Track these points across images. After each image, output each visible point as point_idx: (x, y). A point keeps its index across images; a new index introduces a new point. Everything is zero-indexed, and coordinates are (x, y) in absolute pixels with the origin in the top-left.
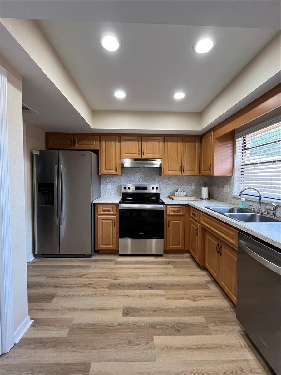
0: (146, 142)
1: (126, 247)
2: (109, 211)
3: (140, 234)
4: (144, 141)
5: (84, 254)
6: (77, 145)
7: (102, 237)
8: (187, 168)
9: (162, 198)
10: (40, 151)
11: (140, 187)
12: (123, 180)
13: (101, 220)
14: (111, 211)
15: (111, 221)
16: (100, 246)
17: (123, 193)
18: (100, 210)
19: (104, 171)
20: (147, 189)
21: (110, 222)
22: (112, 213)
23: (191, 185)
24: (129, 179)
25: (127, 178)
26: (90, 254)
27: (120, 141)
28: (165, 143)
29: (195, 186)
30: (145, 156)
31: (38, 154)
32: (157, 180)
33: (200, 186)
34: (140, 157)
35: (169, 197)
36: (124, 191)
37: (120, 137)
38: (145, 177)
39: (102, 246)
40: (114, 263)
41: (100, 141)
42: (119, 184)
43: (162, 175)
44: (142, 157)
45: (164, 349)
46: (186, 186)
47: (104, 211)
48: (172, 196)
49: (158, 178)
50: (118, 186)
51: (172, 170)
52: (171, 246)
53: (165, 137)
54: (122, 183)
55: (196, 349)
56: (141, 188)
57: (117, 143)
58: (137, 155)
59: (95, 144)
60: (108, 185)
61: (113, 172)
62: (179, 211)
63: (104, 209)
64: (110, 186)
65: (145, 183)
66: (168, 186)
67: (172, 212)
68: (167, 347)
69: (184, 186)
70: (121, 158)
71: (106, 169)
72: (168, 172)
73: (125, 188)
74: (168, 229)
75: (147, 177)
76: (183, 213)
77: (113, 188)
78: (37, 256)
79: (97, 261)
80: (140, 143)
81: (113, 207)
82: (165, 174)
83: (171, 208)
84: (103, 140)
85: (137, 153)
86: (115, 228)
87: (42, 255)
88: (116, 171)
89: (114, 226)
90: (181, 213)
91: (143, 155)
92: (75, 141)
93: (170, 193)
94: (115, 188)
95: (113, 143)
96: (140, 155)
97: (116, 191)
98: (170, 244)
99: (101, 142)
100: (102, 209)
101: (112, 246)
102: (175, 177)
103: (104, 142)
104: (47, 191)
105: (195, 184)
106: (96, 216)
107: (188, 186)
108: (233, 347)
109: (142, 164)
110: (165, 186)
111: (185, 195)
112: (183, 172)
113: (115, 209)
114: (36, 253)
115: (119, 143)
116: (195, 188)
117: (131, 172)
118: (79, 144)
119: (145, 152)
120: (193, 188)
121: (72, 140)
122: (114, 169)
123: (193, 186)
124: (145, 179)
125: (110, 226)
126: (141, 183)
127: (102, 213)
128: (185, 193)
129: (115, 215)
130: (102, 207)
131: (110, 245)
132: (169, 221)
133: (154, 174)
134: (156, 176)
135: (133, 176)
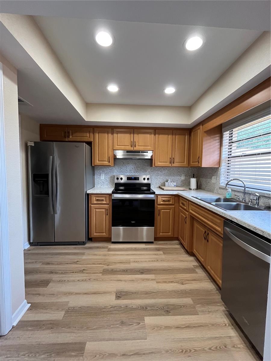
0: (138, 134)
1: (118, 235)
2: (102, 200)
3: (132, 222)
4: (136, 134)
5: (79, 242)
6: (71, 137)
7: (96, 226)
8: (177, 160)
9: (153, 188)
10: (35, 143)
11: (132, 177)
12: (115, 171)
13: (94, 209)
14: (104, 201)
15: (104, 210)
16: (93, 234)
17: (115, 184)
18: (94, 200)
19: (97, 162)
20: (139, 180)
21: (103, 211)
22: (105, 202)
23: (181, 176)
24: (121, 170)
25: (120, 169)
26: (84, 242)
27: (113, 134)
29: (184, 177)
30: (137, 148)
31: (33, 145)
33: (189, 177)
34: (132, 149)
35: (160, 187)
36: (116, 181)
37: (113, 129)
38: (136, 168)
39: (95, 234)
40: (107, 250)
41: (93, 133)
42: (112, 174)
43: (153, 166)
44: (134, 149)
45: (154, 328)
46: (176, 177)
47: (97, 200)
48: (162, 186)
49: (149, 169)
50: (111, 177)
51: (163, 161)
52: (161, 234)
53: (156, 130)
54: (115, 174)
55: (185, 327)
56: (133, 179)
57: (110, 135)
58: (129, 147)
59: (88, 136)
60: (101, 176)
61: (106, 163)
62: (169, 201)
63: (97, 198)
64: (103, 177)
65: (136, 174)
66: (159, 177)
67: (162, 202)
68: (157, 327)
69: (173, 177)
70: (114, 150)
71: (99, 160)
72: (159, 163)
73: (118, 179)
74: (159, 217)
75: (139, 168)
76: (172, 202)
77: (106, 178)
78: (32, 244)
79: (90, 248)
80: (132, 135)
81: (106, 197)
82: (156, 165)
83: (161, 197)
84: (96, 133)
85: (130, 145)
86: (108, 216)
87: (38, 243)
88: (109, 162)
89: (107, 215)
90: (171, 203)
91: (135, 147)
92: (69, 132)
93: (160, 184)
94: (108, 178)
95: (106, 135)
96: (132, 147)
97: (109, 181)
98: (160, 232)
99: (95, 134)
100: (96, 199)
101: (105, 234)
102: (166, 168)
103: (97, 135)
104: (42, 182)
105: (184, 175)
106: (90, 205)
107: (178, 177)
108: (218, 325)
109: (133, 155)
110: (156, 177)
111: (175, 186)
112: (173, 163)
113: (107, 199)
114: (31, 241)
115: (112, 136)
116: (184, 179)
117: (124, 163)
118: (73, 136)
119: (137, 144)
120: (182, 179)
121: (66, 132)
122: (107, 160)
123: (182, 177)
124: (137, 170)
125: (103, 215)
126: (133, 174)
127: (95, 202)
128: (175, 184)
129: (108, 204)
130: (95, 197)
131: (103, 233)
132: (159, 210)
133: (145, 166)
134: (147, 167)
135: (125, 167)
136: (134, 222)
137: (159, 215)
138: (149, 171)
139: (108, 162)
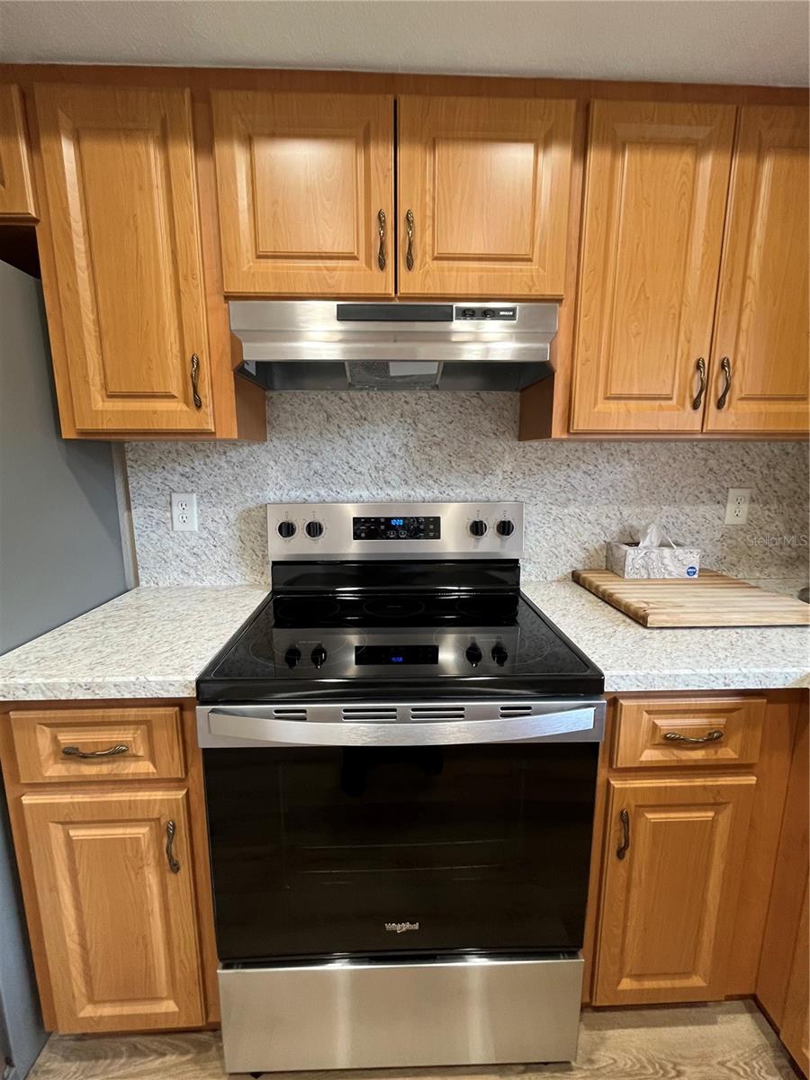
0: (433, 148)
2: (117, 753)
3: (390, 927)
4: (415, 137)
11: (388, 520)
12: (274, 473)
13: (56, 832)
14: (136, 757)
15: (142, 831)
16: (72, 1013)
17: (274, 563)
18: (37, 750)
19: (100, 403)
20: (439, 538)
21: (138, 840)
22: (145, 768)
23: (722, 503)
24: (316, 465)
25: (303, 457)
27: (205, 138)
28: (593, 156)
29: (745, 507)
30: (418, 283)
32: (499, 472)
33: (774, 507)
34: (380, 284)
35: (576, 578)
36: (279, 549)
37: (208, 99)
38: (421, 450)
39: (88, 1011)
42: (251, 498)
44: (402, 290)
46: (687, 509)
47: (73, 753)
48: (591, 570)
49: (510, 455)
50: (246, 516)
51: (635, 391)
53: (596, 106)
54: (271, 495)
56: (397, 527)
57: (184, 153)
58: (360, 267)
60: (177, 511)
61: (173, 412)
63: (67, 738)
64: (188, 516)
65: (420, 493)
66: (572, 509)
67: (656, 746)
69: (673, 510)
70: (227, 298)
71: (115, 388)
73: (287, 529)
75: (435, 452)
76: (743, 750)
77: (212, 526)
80: (381, 153)
81: (148, 724)
85: (362, 256)
86: (180, 880)
88: (198, 406)
89: (175, 868)
91: (410, 266)
93: (583, 555)
94: (229, 525)
95: (153, 155)
96: (382, 265)
97: (234, 545)
98: (620, 972)
100: (55, 740)
101: (169, 1006)
102: (624, 447)
103: (68, 150)
105: (746, 493)
106: (9, 796)
107: (702, 509)
109: (396, 337)
110: (555, 510)
111: (691, 571)
112: (720, 404)
113: (166, 737)
115: (204, 161)
116: (742, 520)
117: (329, 417)
119: (423, 242)
120: (730, 518)
122: (175, 387)
123: (730, 507)
124: (425, 467)
126: (397, 494)
127: (55, 770)
128: (693, 558)
129: (179, 783)
130: (49, 725)
131: (156, 999)
132: (624, 819)
133: (479, 433)
134: (493, 443)
135: (343, 442)
136: (406, 926)
137: (620, 854)
138: (509, 468)
139: (186, 403)
